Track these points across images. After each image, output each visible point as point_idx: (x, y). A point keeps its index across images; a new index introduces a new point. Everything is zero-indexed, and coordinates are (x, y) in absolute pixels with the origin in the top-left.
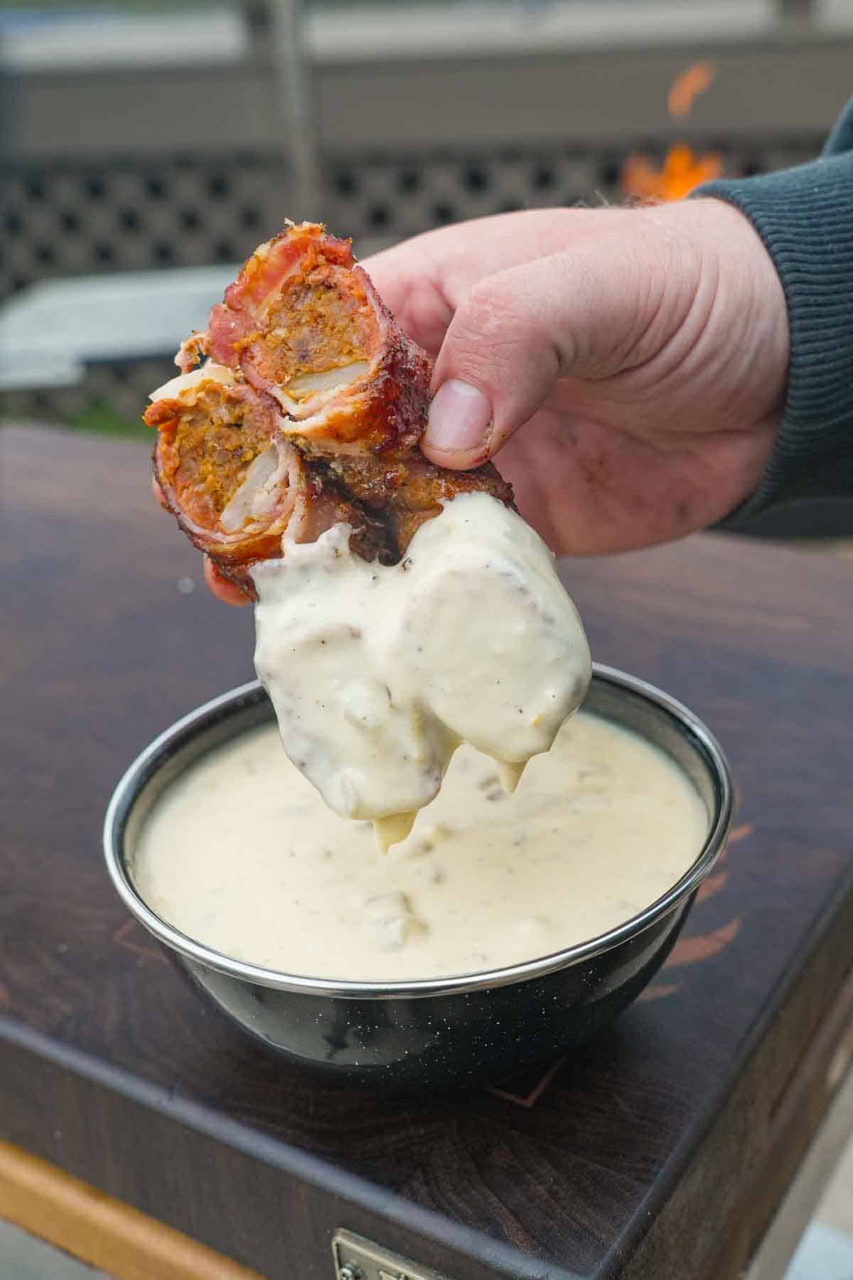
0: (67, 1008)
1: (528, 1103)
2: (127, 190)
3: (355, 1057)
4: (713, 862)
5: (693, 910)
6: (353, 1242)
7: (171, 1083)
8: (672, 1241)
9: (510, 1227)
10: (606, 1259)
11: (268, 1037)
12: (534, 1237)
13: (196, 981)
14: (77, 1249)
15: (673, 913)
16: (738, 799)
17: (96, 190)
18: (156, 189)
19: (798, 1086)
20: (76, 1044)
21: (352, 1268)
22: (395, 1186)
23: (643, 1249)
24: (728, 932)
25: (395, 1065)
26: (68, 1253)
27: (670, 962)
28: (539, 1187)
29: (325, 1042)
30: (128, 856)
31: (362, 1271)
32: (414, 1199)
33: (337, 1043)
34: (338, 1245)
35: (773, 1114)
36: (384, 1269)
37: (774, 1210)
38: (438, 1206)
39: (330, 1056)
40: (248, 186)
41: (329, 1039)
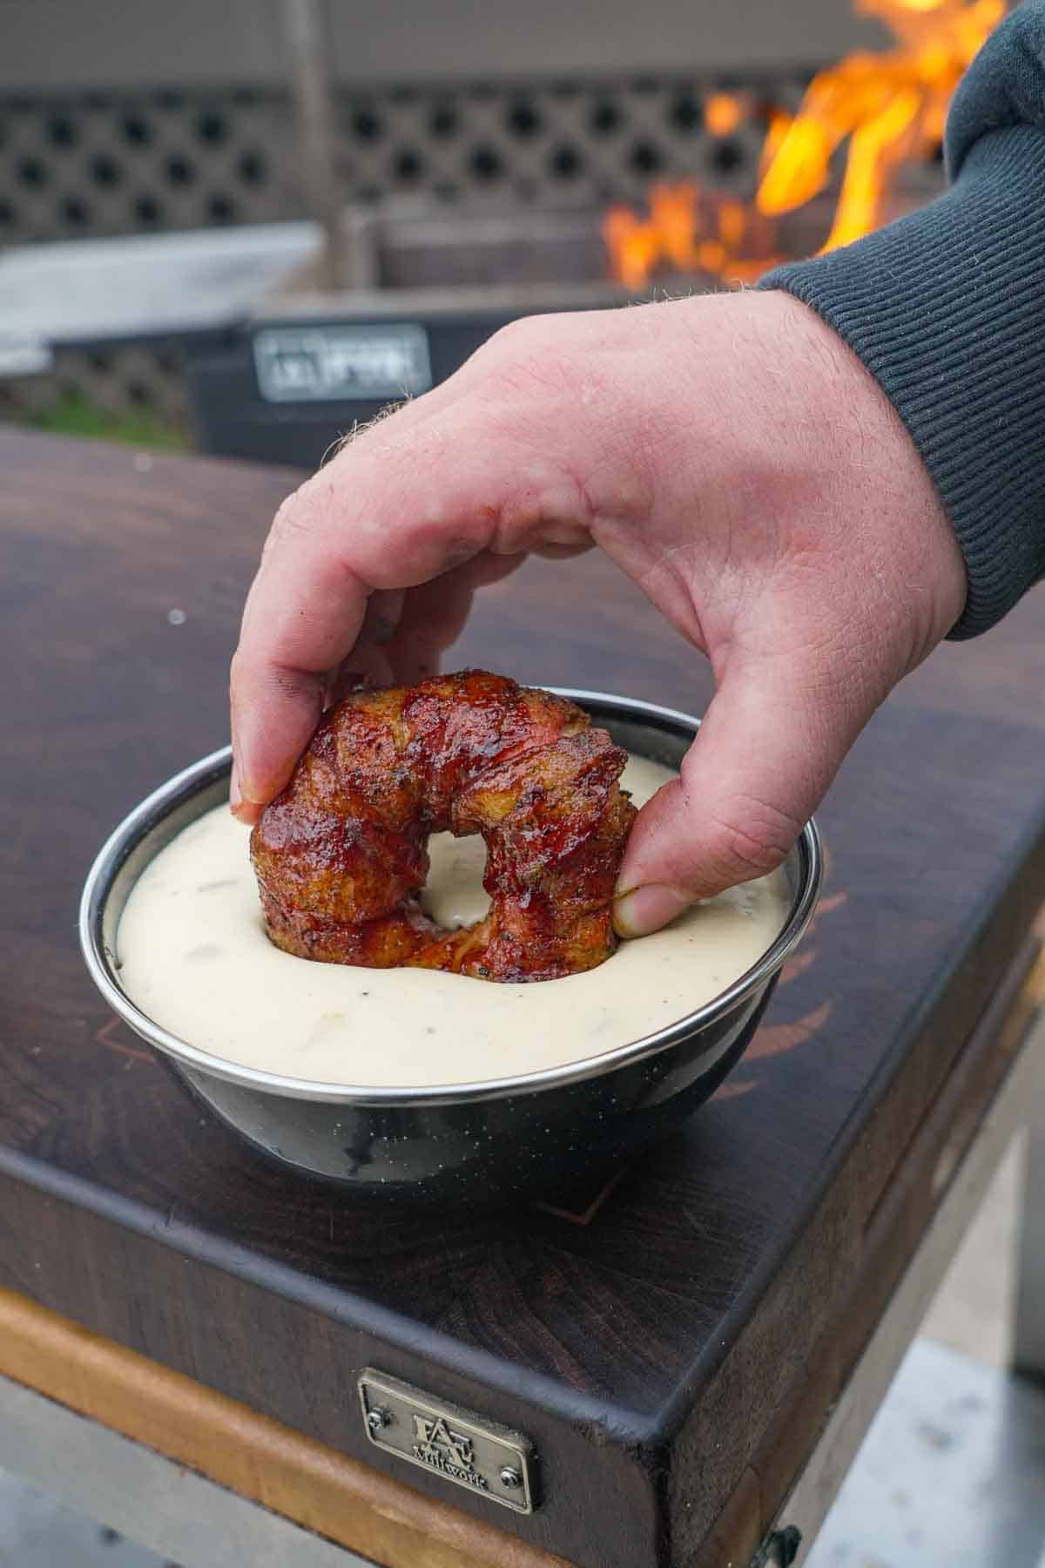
0: (42, 1120)
1: (584, 1220)
2: (100, 134)
3: (381, 1172)
4: (799, 937)
5: (773, 996)
6: (381, 1383)
7: (167, 1204)
8: (750, 1375)
9: (563, 1362)
10: (674, 1395)
11: (280, 1152)
12: (590, 1374)
13: (192, 1088)
14: (62, 1395)
15: (751, 999)
16: (827, 865)
17: (62, 134)
18: (136, 133)
19: (898, 1191)
20: (56, 1161)
21: (382, 1412)
22: (429, 1318)
23: (715, 1385)
24: (816, 1019)
25: (427, 1182)
26: (52, 1399)
27: (748, 1054)
28: (598, 1316)
29: (345, 1156)
30: (107, 942)
31: (392, 1415)
32: (451, 1332)
33: (361, 1156)
34: (364, 1386)
35: (867, 1227)
36: (419, 1412)
37: (869, 1334)
38: (479, 1339)
39: (353, 1171)
40: (249, 128)
41: (349, 1151)
